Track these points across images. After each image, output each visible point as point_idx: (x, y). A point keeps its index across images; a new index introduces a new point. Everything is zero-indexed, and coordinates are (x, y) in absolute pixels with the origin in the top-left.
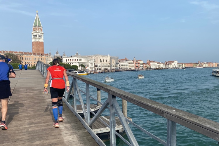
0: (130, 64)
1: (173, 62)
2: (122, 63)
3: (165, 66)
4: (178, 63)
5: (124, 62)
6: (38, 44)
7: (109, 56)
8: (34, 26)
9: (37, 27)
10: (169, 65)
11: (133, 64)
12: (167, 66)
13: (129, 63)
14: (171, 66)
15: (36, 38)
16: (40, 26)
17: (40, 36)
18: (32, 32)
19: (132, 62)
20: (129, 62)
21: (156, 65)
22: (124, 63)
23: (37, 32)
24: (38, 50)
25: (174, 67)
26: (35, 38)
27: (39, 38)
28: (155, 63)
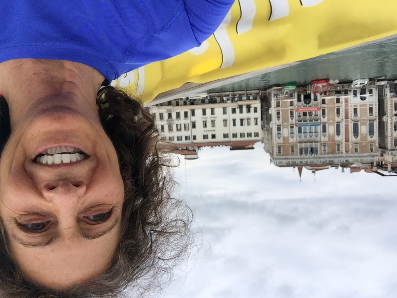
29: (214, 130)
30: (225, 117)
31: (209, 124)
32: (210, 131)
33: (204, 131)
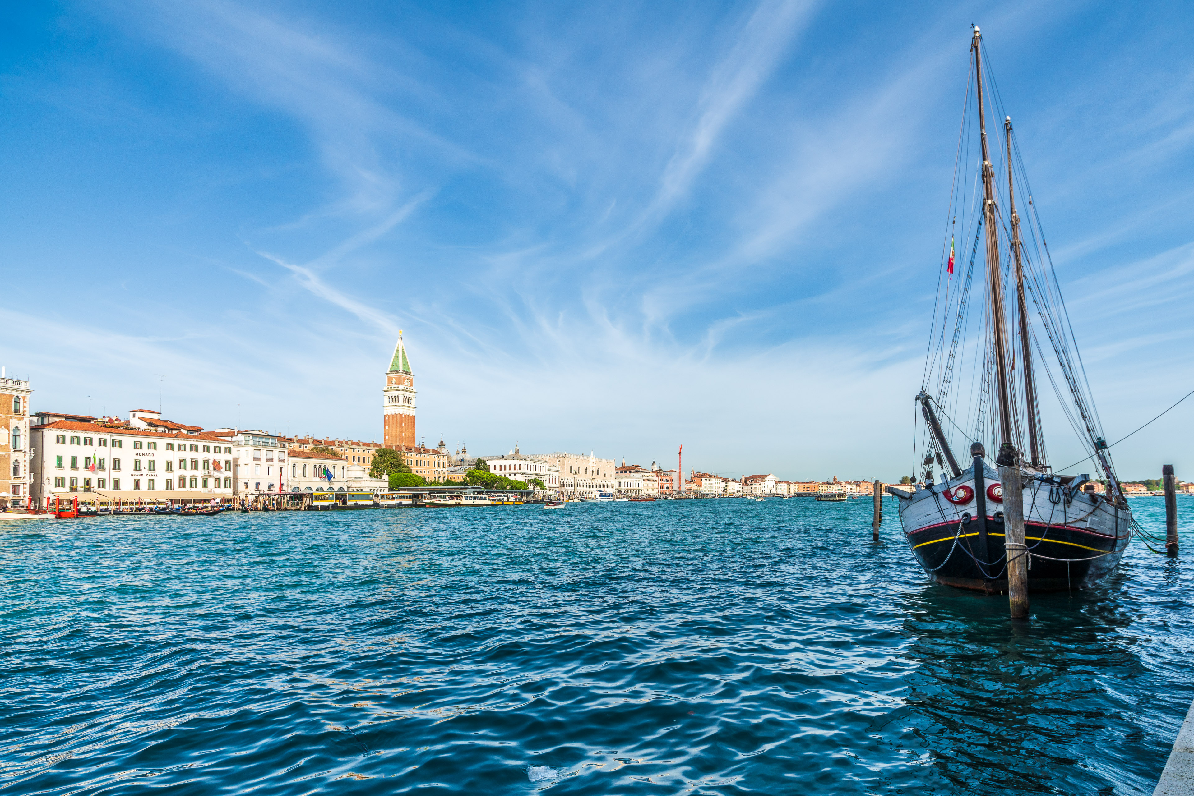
0: (647, 480)
1: (762, 478)
2: (626, 477)
3: (740, 489)
4: (777, 482)
5: (632, 474)
6: (401, 421)
7: (592, 456)
8: (391, 372)
9: (401, 375)
10: (754, 486)
11: (656, 481)
12: (747, 489)
13: (645, 478)
14: (757, 489)
15: (396, 404)
16: (408, 373)
17: (407, 399)
18: (386, 389)
19: (653, 474)
20: (645, 474)
21: (717, 485)
22: (630, 478)
23: (401, 387)
24: (402, 438)
25: (767, 491)
26: (394, 404)
27: (405, 404)
28: (713, 481)
29: (137, 454)
30: (116, 475)
31: (145, 464)
32: (143, 454)
33: (153, 455)
